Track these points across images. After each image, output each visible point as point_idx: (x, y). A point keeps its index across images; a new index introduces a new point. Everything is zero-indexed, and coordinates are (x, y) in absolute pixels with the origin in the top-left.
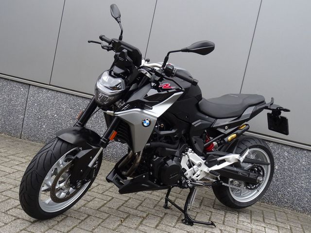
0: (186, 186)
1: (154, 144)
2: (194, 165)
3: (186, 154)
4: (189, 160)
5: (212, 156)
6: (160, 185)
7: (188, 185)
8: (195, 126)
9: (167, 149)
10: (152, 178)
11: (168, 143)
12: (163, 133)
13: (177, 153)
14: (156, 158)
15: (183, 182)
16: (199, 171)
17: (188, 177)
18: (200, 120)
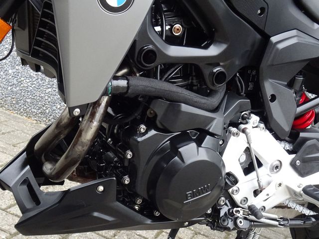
0: (230, 225)
1: (141, 83)
2: (260, 165)
3: (244, 131)
4: (248, 151)
5: (314, 145)
6: (151, 216)
7: (235, 224)
8: (281, 46)
9: (185, 108)
10: (127, 195)
11: (191, 90)
12: (176, 51)
13: (217, 124)
14: (146, 135)
15: (222, 213)
16: (273, 185)
17: (238, 198)
18: (294, 32)
